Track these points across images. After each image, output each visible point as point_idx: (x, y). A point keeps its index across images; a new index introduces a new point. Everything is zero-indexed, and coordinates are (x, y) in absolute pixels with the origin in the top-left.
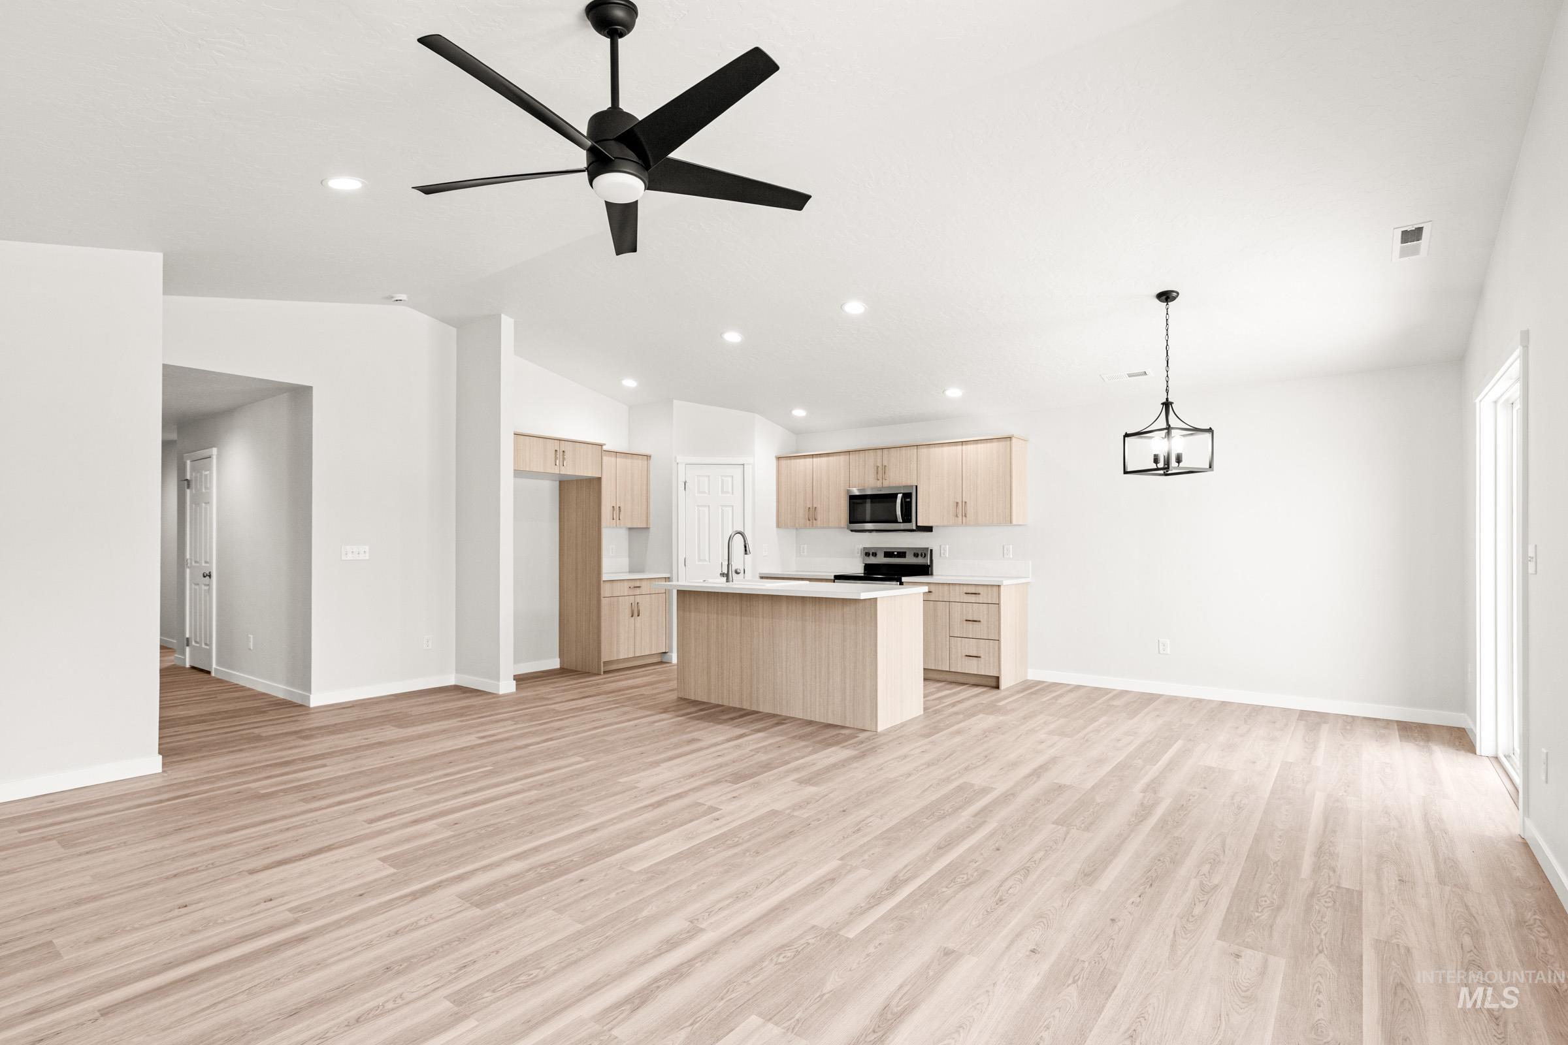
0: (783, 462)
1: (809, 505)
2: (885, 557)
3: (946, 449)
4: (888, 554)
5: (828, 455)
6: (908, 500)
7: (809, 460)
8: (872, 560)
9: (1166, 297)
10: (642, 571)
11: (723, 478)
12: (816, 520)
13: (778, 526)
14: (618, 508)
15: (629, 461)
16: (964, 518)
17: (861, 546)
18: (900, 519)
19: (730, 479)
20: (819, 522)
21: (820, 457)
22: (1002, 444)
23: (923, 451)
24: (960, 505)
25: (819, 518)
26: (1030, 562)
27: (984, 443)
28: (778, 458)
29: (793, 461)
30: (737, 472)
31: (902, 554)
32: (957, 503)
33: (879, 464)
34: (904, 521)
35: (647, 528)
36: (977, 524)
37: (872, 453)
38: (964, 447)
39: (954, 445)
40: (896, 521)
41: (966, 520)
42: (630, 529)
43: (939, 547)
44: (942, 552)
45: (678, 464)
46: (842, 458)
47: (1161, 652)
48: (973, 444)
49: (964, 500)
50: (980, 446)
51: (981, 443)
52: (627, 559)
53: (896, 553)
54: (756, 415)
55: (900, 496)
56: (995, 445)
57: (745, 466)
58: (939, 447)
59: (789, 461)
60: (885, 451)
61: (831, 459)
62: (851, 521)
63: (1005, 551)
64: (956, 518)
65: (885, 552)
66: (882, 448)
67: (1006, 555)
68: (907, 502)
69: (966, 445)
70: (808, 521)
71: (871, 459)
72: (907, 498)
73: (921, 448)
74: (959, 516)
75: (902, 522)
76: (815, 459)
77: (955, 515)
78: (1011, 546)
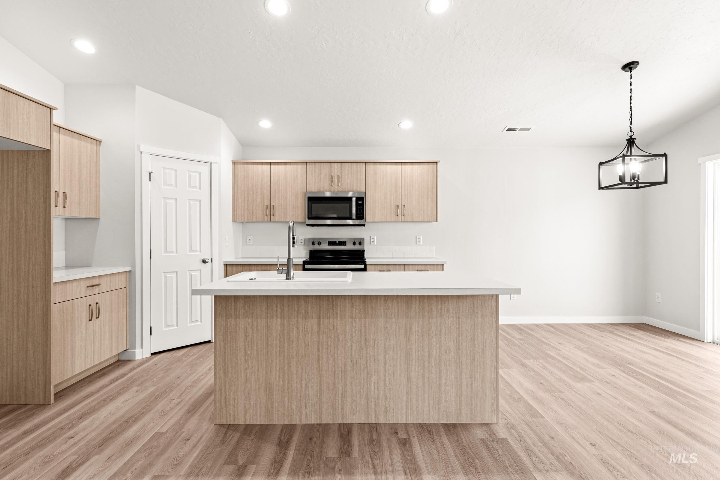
0: (240, 167)
1: (267, 203)
2: (328, 245)
3: (389, 167)
4: (331, 243)
5: (284, 163)
6: (361, 202)
7: (267, 167)
8: (317, 247)
9: (629, 66)
11: (192, 174)
12: (273, 215)
13: (234, 220)
14: (62, 194)
15: (75, 141)
16: (403, 217)
18: (354, 217)
19: (198, 175)
20: (277, 218)
21: (278, 165)
22: (431, 166)
23: (371, 167)
24: (400, 207)
25: (277, 214)
26: (435, 247)
27: (418, 165)
28: (235, 163)
29: (250, 166)
30: (205, 169)
31: (343, 243)
32: (398, 206)
33: (333, 174)
34: (357, 218)
35: (97, 219)
36: (412, 221)
37: (327, 164)
38: (403, 166)
39: (395, 165)
40: (351, 218)
41: (404, 218)
42: (66, 219)
44: (371, 240)
45: (141, 152)
46: (300, 167)
48: (410, 165)
49: (403, 204)
50: (415, 167)
51: (416, 165)
52: (65, 252)
53: (337, 242)
54: (222, 119)
55: (354, 199)
56: (425, 167)
57: (212, 164)
58: (383, 165)
59: (253, 166)
60: (339, 165)
61: (289, 167)
62: (309, 217)
63: (417, 240)
64: (397, 216)
65: (328, 241)
66: (336, 162)
67: (417, 243)
68: (360, 204)
69: (404, 165)
70: (266, 217)
71: (326, 170)
72: (360, 201)
73: (369, 165)
74: (399, 215)
75: (356, 219)
76: (272, 166)
77: (396, 214)
78: (421, 236)
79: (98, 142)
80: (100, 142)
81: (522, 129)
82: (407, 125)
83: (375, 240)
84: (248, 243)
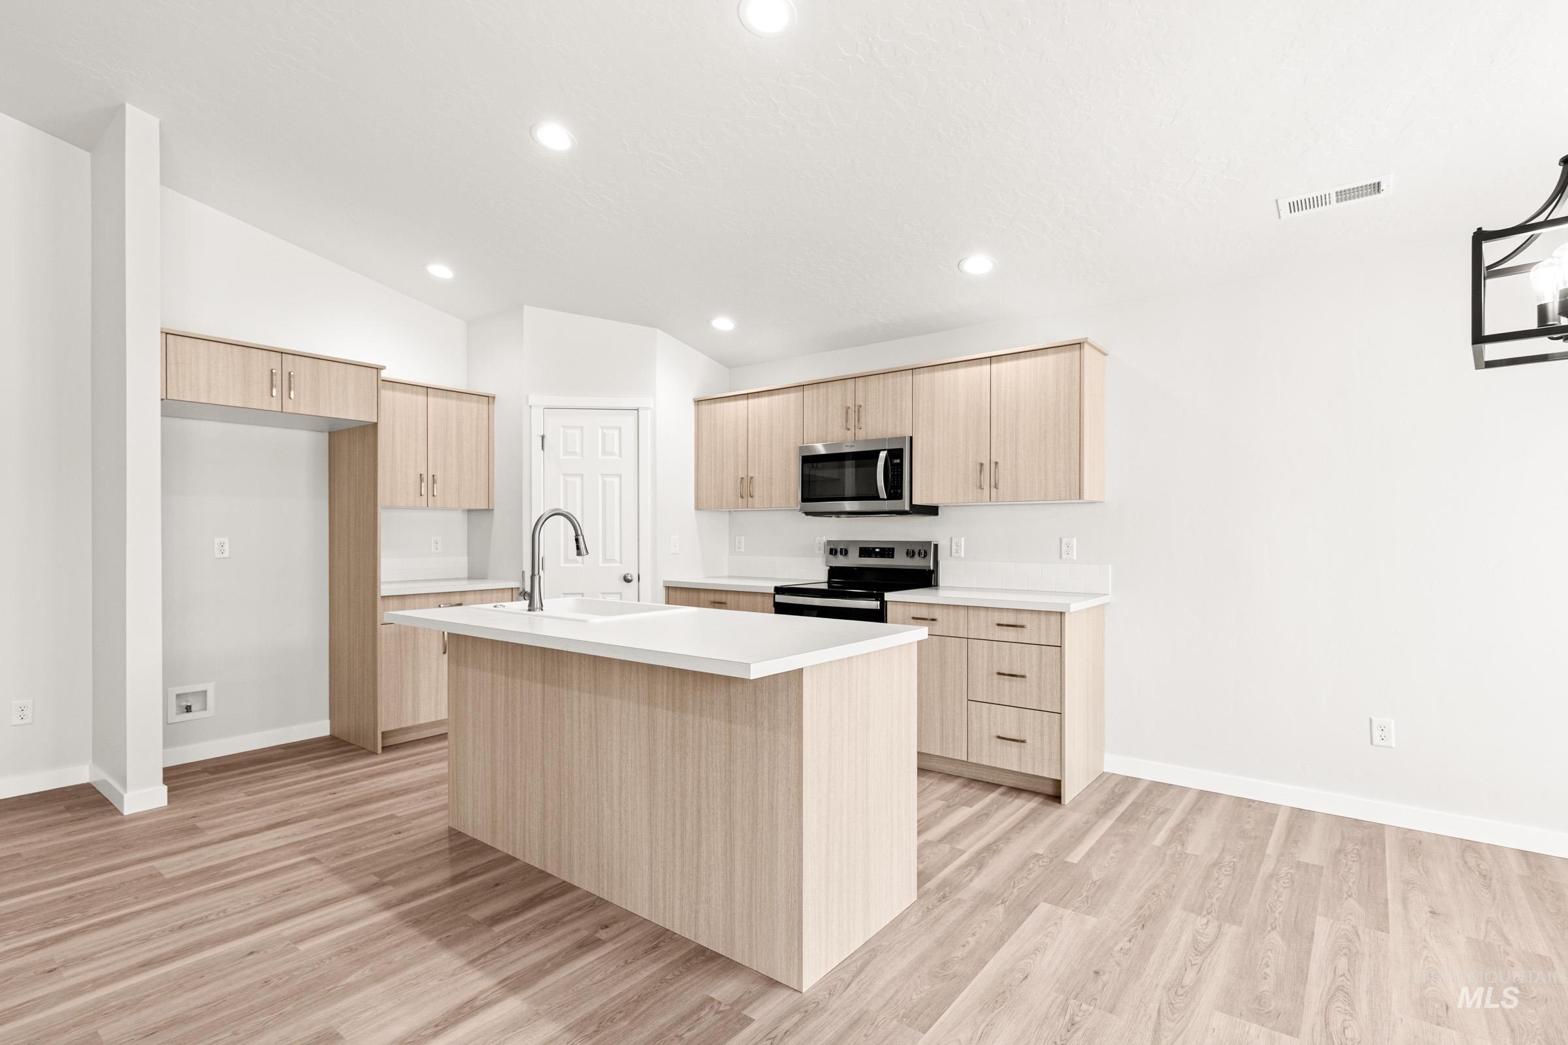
0: (705, 407)
1: (742, 474)
2: (860, 556)
3: (962, 372)
4: (866, 552)
5: (770, 392)
6: (898, 461)
7: (742, 403)
8: (841, 562)
10: (483, 577)
11: (605, 431)
12: (752, 497)
13: (698, 507)
14: (430, 477)
15: (452, 403)
16: (993, 490)
17: (825, 539)
18: (883, 494)
19: (616, 433)
20: (756, 500)
21: (759, 396)
22: (1065, 356)
23: (923, 378)
24: (987, 467)
25: (757, 494)
26: (1110, 567)
27: (1030, 357)
28: (698, 402)
29: (719, 406)
30: (629, 420)
31: (887, 552)
32: (982, 465)
33: (850, 404)
34: (891, 497)
35: (489, 510)
36: (1016, 501)
37: (838, 384)
38: (994, 366)
39: (977, 365)
41: (997, 493)
42: (469, 511)
43: (949, 540)
44: (953, 547)
45: (531, 406)
46: (792, 396)
47: (1377, 740)
48: (1012, 360)
49: (993, 460)
50: (1024, 363)
51: (1026, 357)
52: (466, 558)
53: (877, 550)
54: (658, 330)
55: (883, 455)
56: (1050, 359)
57: (640, 411)
58: (950, 369)
59: (713, 406)
60: (860, 382)
61: (776, 398)
62: (804, 497)
63: (1064, 548)
64: (979, 490)
65: (861, 548)
66: (856, 376)
67: (1064, 556)
68: (897, 463)
69: (998, 362)
70: (740, 499)
71: (835, 393)
72: (897, 458)
73: (920, 373)
74: (985, 487)
75: (887, 499)
76: (751, 401)
77: (978, 485)
78: (1075, 539)
79: (490, 399)
80: (494, 398)
82: (978, 264)
84: (737, 549)
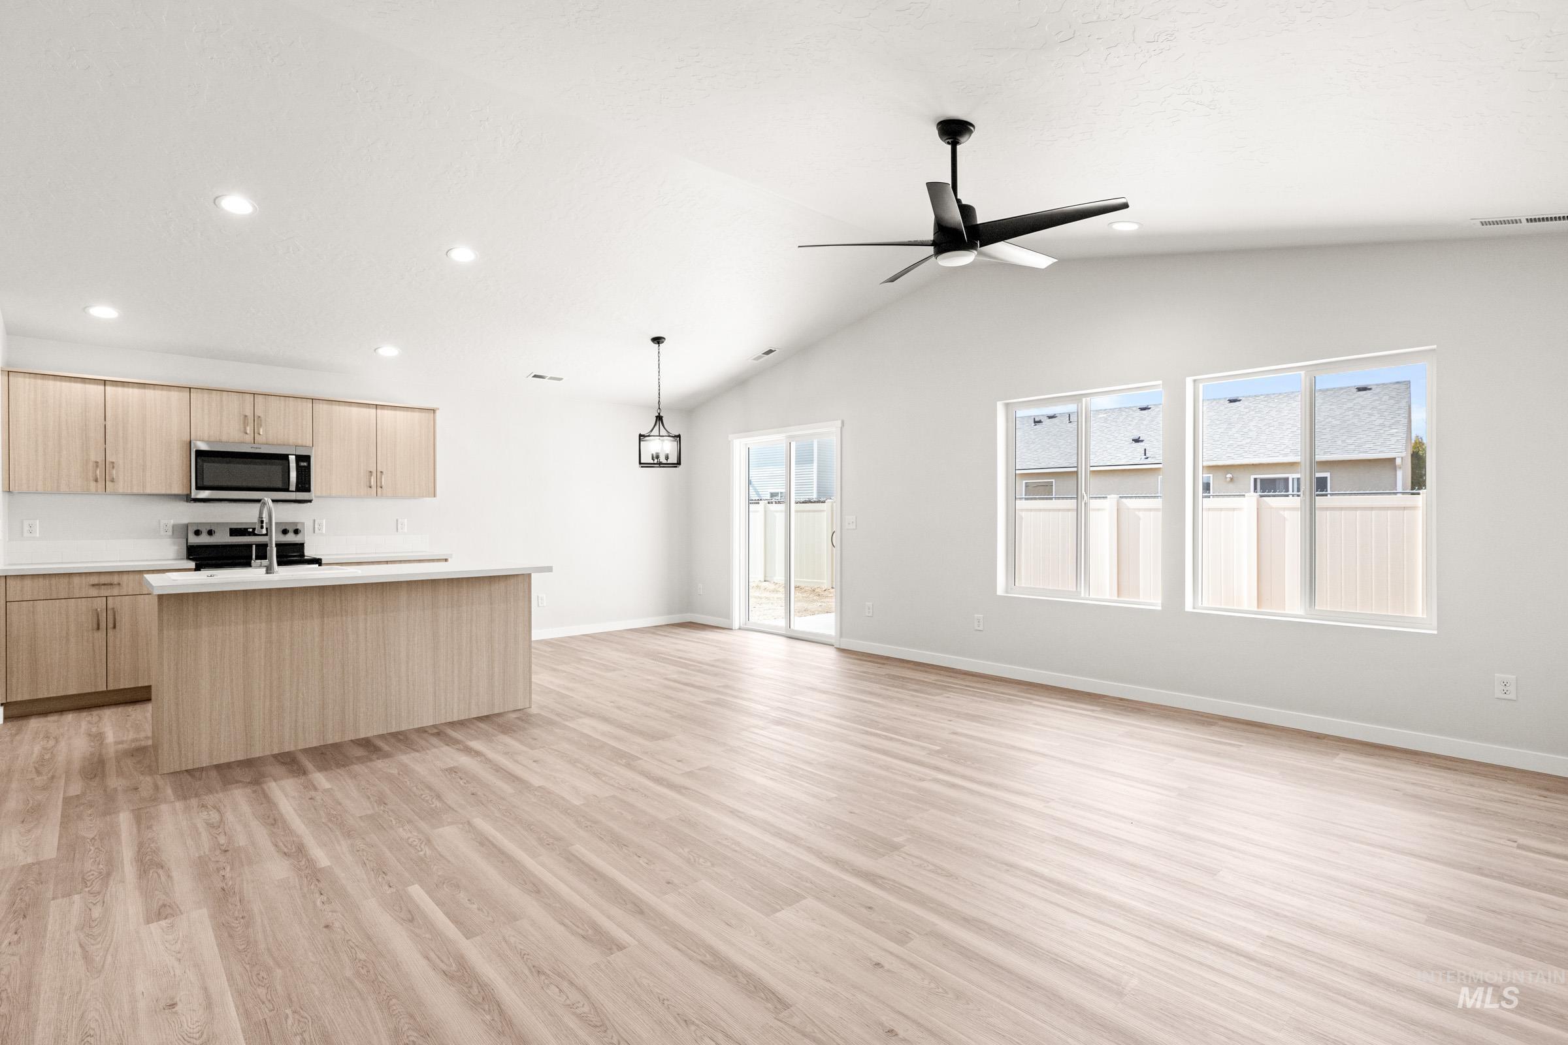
0: (20, 381)
1: (94, 458)
2: (231, 535)
3: (355, 410)
4: (234, 532)
5: (143, 385)
6: (305, 464)
7: (95, 388)
8: (207, 539)
9: (657, 342)
12: (112, 481)
13: (8, 488)
16: (379, 489)
18: (293, 487)
21: (124, 386)
22: (424, 415)
23: (321, 408)
24: (374, 474)
27: (403, 411)
32: (371, 472)
33: (249, 413)
34: (298, 490)
36: (395, 496)
37: (232, 396)
38: (379, 411)
39: (366, 408)
40: (287, 490)
41: (381, 490)
43: (312, 522)
44: (316, 526)
46: (175, 395)
48: (391, 410)
49: (379, 470)
50: (399, 414)
51: (400, 410)
53: (250, 530)
55: (292, 458)
56: (416, 415)
58: (345, 406)
59: (40, 381)
60: (259, 399)
61: (149, 393)
62: (198, 485)
63: (399, 526)
64: (369, 488)
65: (231, 529)
66: (254, 390)
67: (399, 530)
68: (304, 466)
69: (382, 409)
70: (93, 484)
71: (233, 405)
72: (304, 461)
73: (319, 403)
74: (373, 486)
75: (296, 491)
76: (108, 388)
77: (368, 485)
78: (406, 520)
81: (551, 378)
82: (389, 351)
83: (322, 526)
84: (26, 534)
